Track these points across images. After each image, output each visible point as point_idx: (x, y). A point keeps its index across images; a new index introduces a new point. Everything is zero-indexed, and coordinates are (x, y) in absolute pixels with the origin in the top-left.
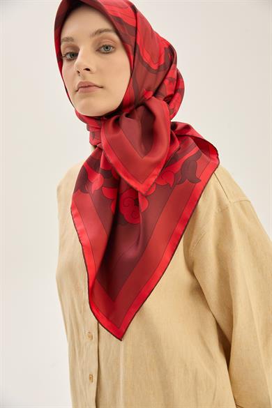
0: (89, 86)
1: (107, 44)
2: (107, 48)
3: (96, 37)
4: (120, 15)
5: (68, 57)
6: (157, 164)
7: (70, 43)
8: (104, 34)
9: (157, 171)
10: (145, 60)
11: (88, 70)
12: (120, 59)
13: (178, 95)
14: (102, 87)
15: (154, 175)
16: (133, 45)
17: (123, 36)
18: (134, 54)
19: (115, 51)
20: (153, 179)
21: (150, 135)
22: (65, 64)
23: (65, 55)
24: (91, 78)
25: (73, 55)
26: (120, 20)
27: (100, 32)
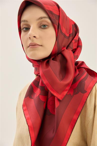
0: (35, 45)
1: (45, 24)
2: (44, 26)
3: (40, 21)
4: (51, 10)
5: (24, 29)
6: (68, 85)
7: (26, 23)
8: (43, 19)
9: (68, 88)
10: (63, 32)
11: (35, 37)
12: (51, 32)
13: (79, 48)
14: (41, 46)
15: (66, 90)
16: (58, 25)
17: (53, 20)
18: (58, 29)
19: (48, 28)
20: (66, 93)
21: (65, 70)
22: (23, 33)
23: (23, 28)
24: (36, 41)
25: (27, 29)
26: (51, 12)
27: (41, 18)
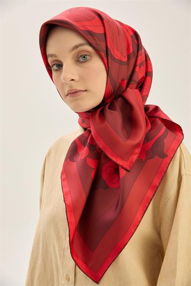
0: (76, 92)
1: (84, 53)
2: (84, 57)
3: (75, 51)
4: (90, 29)
5: (55, 67)
6: (138, 145)
7: (54, 58)
8: (80, 48)
9: (138, 151)
11: (73, 80)
12: (97, 65)
14: (86, 91)
15: (136, 154)
17: (95, 45)
19: (91, 59)
20: (135, 157)
21: (130, 121)
22: (54, 73)
23: (52, 66)
24: (77, 86)
25: (59, 66)
26: (90, 33)
27: (76, 47)
